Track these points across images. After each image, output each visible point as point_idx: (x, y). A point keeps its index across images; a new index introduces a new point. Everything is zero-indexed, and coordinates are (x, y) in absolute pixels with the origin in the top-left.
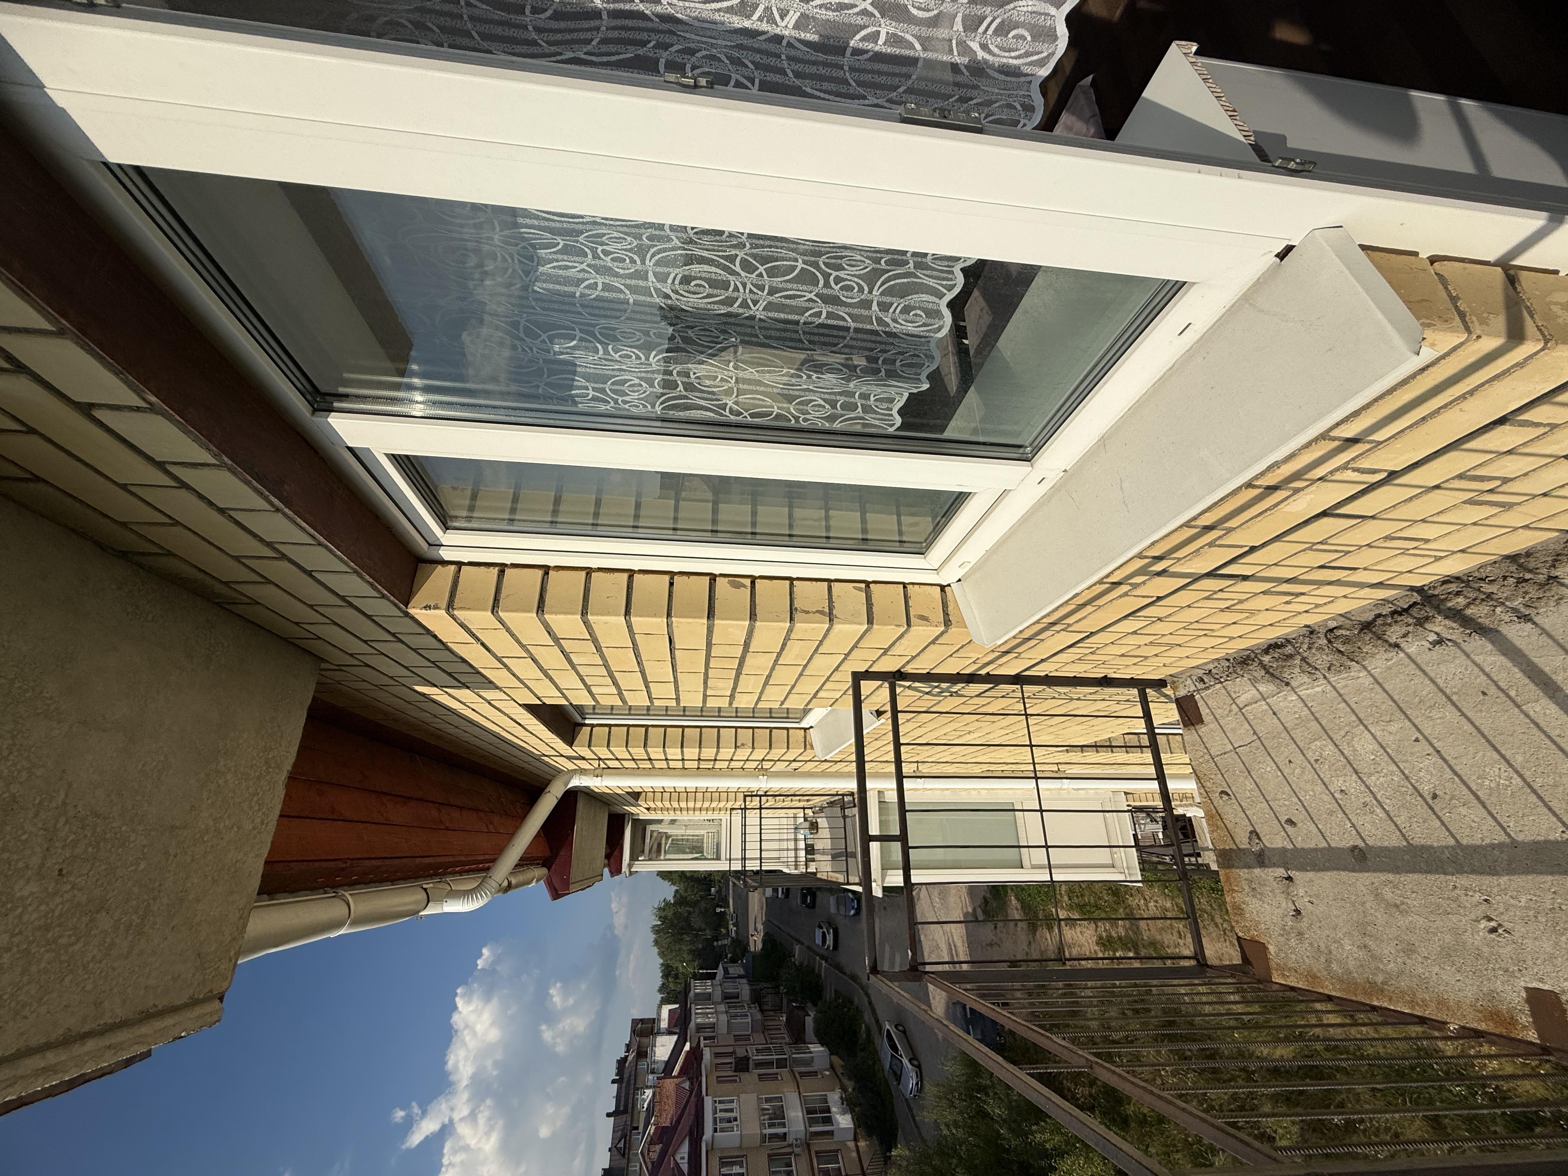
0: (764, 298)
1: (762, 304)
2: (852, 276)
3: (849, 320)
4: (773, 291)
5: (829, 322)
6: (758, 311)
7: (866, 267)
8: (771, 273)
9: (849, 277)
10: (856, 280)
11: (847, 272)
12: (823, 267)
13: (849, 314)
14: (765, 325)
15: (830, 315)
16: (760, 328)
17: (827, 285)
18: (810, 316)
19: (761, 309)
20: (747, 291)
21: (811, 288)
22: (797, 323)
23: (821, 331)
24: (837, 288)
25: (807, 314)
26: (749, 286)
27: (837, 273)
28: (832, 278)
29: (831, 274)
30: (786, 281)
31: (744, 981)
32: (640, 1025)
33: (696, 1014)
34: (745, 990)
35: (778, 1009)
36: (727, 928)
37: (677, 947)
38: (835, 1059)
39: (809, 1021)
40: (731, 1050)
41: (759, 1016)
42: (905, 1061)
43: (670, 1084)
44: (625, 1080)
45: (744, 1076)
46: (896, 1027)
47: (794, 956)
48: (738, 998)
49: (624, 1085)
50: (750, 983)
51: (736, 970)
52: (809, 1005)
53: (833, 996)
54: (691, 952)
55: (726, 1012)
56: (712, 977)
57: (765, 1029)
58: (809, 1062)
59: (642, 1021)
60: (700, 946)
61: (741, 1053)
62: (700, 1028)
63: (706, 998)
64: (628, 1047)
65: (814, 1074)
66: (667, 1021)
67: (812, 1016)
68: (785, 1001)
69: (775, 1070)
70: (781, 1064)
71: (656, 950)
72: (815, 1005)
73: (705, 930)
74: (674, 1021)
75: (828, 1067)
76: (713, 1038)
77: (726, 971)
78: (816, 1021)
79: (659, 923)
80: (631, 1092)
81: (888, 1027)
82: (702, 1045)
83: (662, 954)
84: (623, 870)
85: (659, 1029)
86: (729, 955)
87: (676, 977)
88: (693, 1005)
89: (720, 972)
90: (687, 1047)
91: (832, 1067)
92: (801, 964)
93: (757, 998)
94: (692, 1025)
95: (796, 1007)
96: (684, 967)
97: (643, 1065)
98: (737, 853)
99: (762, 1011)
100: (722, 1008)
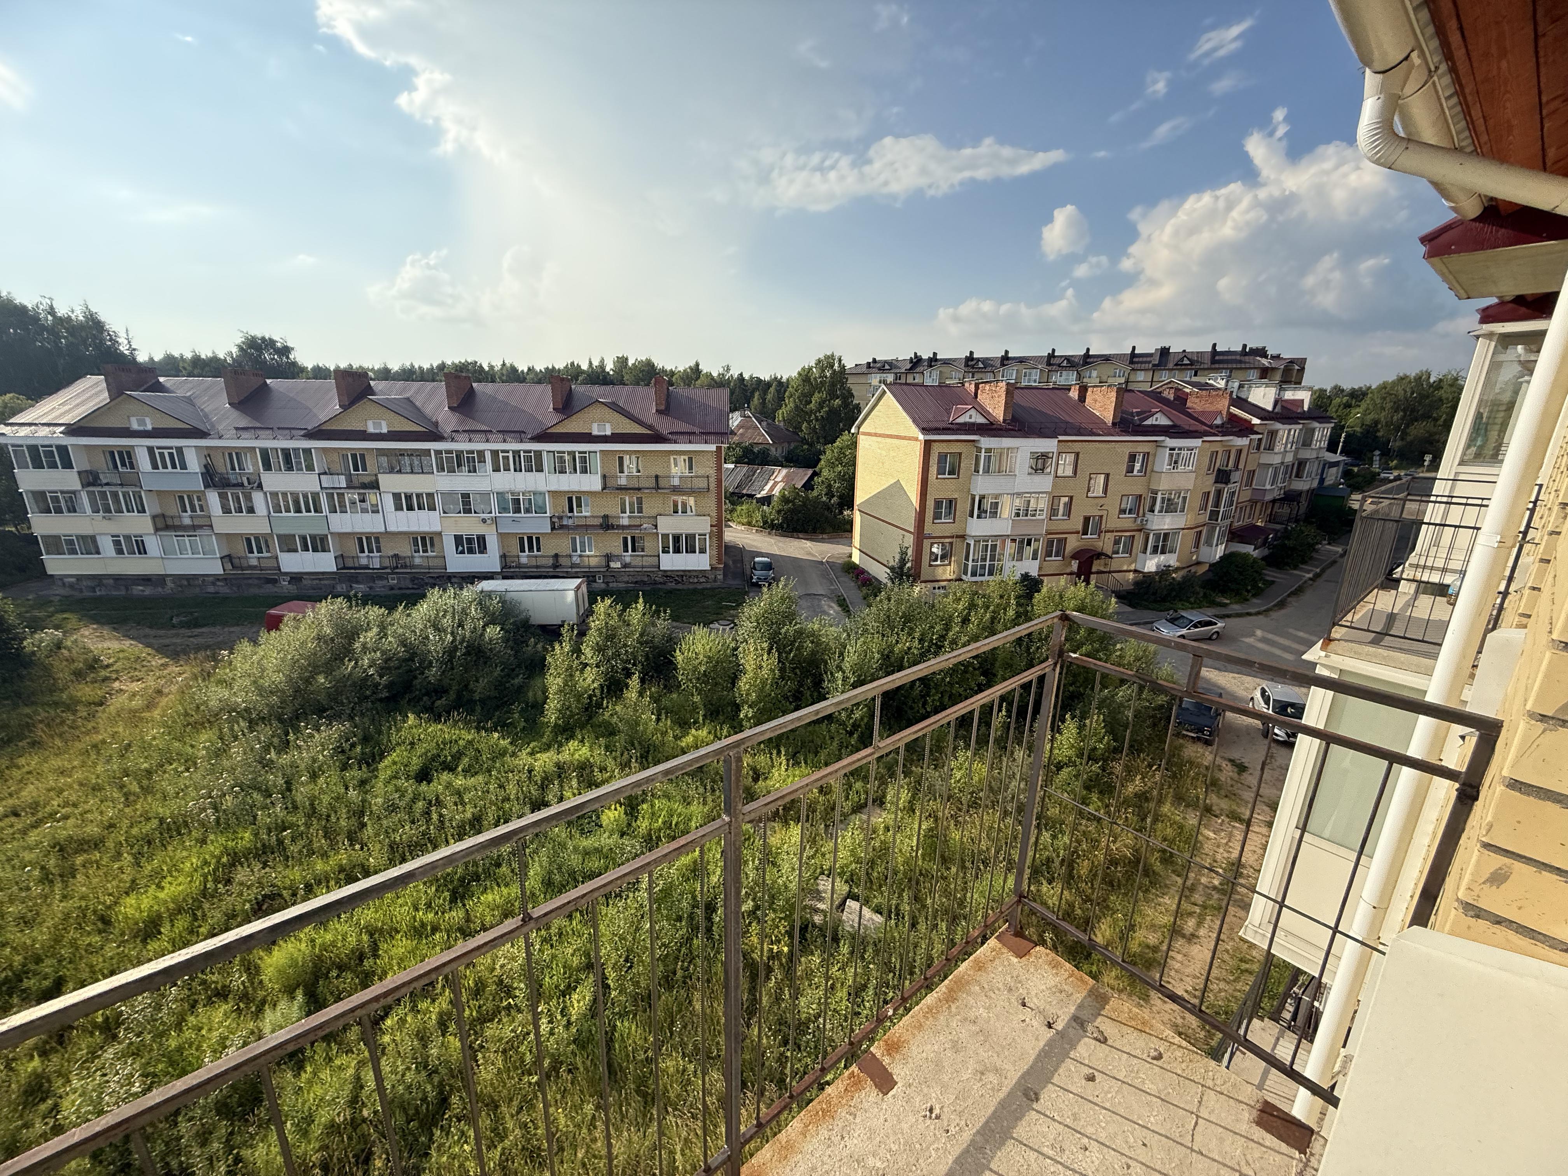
31: (1315, 484)
32: (1297, 367)
33: (1290, 431)
34: (1303, 485)
35: (1271, 519)
36: (1396, 468)
37: (1389, 406)
38: (1206, 568)
39: (1248, 549)
40: (1241, 466)
41: (1269, 497)
42: (1183, 632)
43: (1224, 404)
44: (1243, 358)
45: (1212, 479)
46: (1217, 632)
47: (1329, 544)
48: (1297, 476)
49: (1238, 357)
50: (1311, 492)
51: (1333, 476)
52: (1266, 552)
53: (1268, 578)
54: (1376, 422)
55: (1282, 463)
56: (1332, 447)
57: (1253, 502)
58: (1209, 543)
59: (1302, 369)
60: (1380, 434)
61: (1236, 476)
62: (1273, 434)
63: (1306, 441)
64: (1277, 357)
65: (1197, 546)
66: (1292, 398)
67: (1252, 553)
68: (1278, 527)
69: (1209, 508)
70: (1214, 515)
71: (1391, 377)
72: (1263, 559)
73: (1402, 439)
74: (1289, 406)
75: (1201, 559)
76: (1258, 448)
77: (1336, 464)
78: (1246, 556)
79: (1431, 380)
80: (1230, 366)
81: (1219, 624)
82: (1253, 437)
83: (1384, 386)
85: (1285, 390)
86: (1356, 469)
87: (1348, 406)
88: (1300, 426)
89: (1337, 457)
90: (1256, 421)
91: (1198, 563)
92: (1317, 551)
93: (1290, 497)
94: (1278, 426)
95: (1267, 538)
96: (1356, 415)
97: (1253, 375)
99: (1274, 501)
100: (1289, 458)
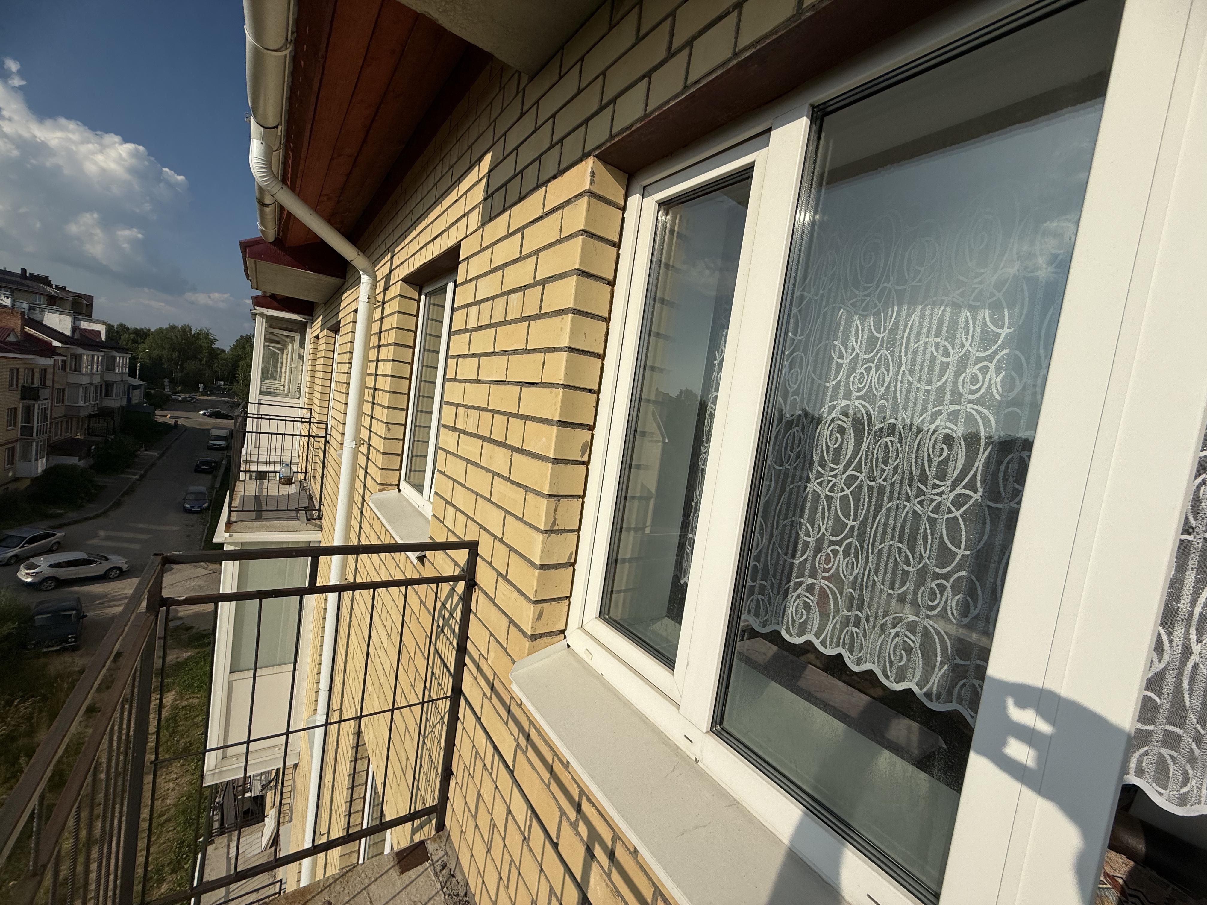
0: (824, 491)
1: (818, 489)
2: (838, 566)
3: (801, 559)
4: (829, 499)
5: (801, 543)
6: (813, 486)
7: (845, 576)
8: (844, 499)
9: (837, 562)
10: (835, 567)
11: (842, 560)
12: (847, 541)
13: (806, 559)
14: (801, 491)
15: (806, 544)
16: (799, 486)
17: (832, 543)
18: (807, 528)
19: (815, 488)
20: (830, 478)
21: (830, 530)
22: (801, 517)
23: (793, 536)
24: (829, 551)
25: (808, 525)
26: (834, 480)
27: (841, 552)
28: (837, 547)
29: (840, 547)
30: (836, 510)
31: (124, 402)
32: (85, 302)
33: (93, 356)
34: (115, 402)
35: (90, 432)
36: (182, 392)
37: (167, 346)
38: (28, 482)
39: (73, 460)
40: (49, 383)
41: (84, 413)
42: (16, 551)
43: (16, 323)
44: (24, 281)
45: (17, 394)
46: (58, 543)
47: (146, 450)
48: (106, 395)
49: (18, 279)
50: (122, 408)
51: (137, 396)
52: (91, 461)
53: (100, 484)
54: (160, 358)
55: (91, 384)
56: (132, 374)
57: (68, 418)
58: (25, 456)
59: (91, 305)
60: (165, 366)
61: (45, 393)
62: (77, 358)
63: (110, 366)
64: (63, 289)
65: (11, 460)
66: (88, 328)
67: (79, 464)
68: (98, 439)
69: (19, 424)
70: (27, 431)
71: (165, 326)
72: (91, 467)
73: (182, 372)
74: (86, 335)
75: (19, 475)
76: (64, 367)
77: (136, 387)
78: (73, 467)
79: (193, 332)
80: (10, 286)
81: (58, 535)
82: (56, 358)
83: (160, 331)
84: (258, 308)
85: (80, 320)
86: (153, 391)
87: (135, 341)
88: (102, 354)
89: (136, 382)
90: (56, 343)
91: (16, 479)
92: (136, 456)
93: (104, 413)
94: (81, 351)
95: (90, 449)
96: (145, 350)
97: (40, 301)
98: (265, 410)
99: (90, 416)
100: (97, 380)
